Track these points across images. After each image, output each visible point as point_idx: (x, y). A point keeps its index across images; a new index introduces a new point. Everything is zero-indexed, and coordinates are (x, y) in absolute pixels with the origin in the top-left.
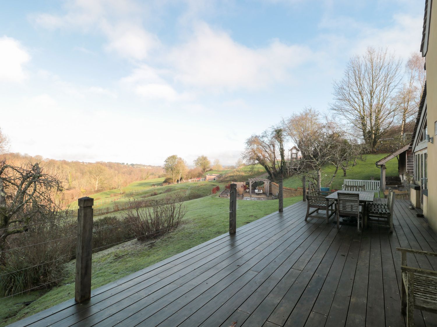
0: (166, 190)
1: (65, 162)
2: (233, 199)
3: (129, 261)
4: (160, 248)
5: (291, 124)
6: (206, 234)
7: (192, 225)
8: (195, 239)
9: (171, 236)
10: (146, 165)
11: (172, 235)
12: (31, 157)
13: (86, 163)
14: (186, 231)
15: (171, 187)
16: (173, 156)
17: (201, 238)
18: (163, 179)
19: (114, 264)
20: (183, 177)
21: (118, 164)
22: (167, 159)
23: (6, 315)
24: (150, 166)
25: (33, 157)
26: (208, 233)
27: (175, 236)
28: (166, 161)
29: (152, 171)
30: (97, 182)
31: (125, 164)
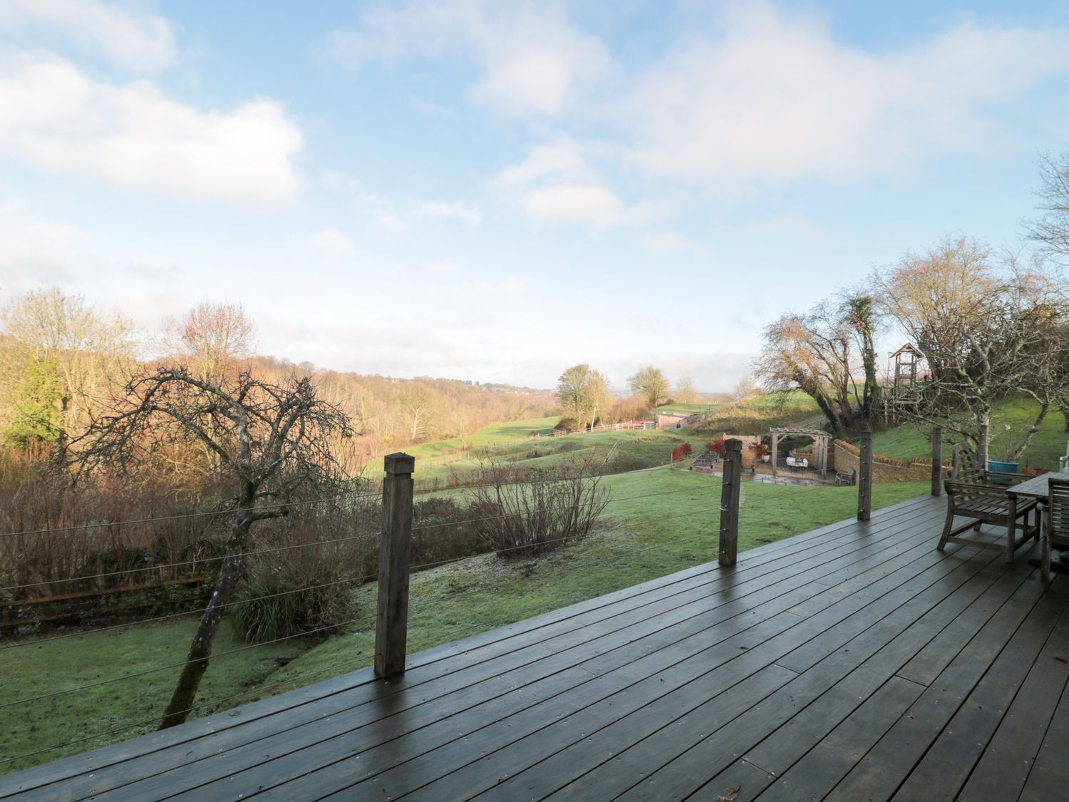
0: (561, 445)
1: (354, 377)
2: (731, 478)
3: (480, 600)
4: (546, 579)
5: (898, 283)
6: (655, 558)
7: (622, 533)
8: (629, 569)
9: (572, 554)
10: (517, 388)
11: (575, 553)
12: (295, 365)
13: (395, 379)
14: (607, 545)
15: (573, 439)
16: (578, 367)
17: (644, 567)
18: (554, 421)
19: (448, 603)
20: (600, 418)
21: (458, 382)
22: (565, 375)
23: (246, 680)
24: (526, 389)
25: (297, 365)
26: (661, 557)
27: (582, 555)
28: (563, 379)
29: (530, 400)
30: (416, 422)
31: (474, 383)
